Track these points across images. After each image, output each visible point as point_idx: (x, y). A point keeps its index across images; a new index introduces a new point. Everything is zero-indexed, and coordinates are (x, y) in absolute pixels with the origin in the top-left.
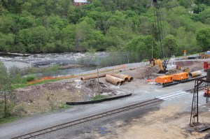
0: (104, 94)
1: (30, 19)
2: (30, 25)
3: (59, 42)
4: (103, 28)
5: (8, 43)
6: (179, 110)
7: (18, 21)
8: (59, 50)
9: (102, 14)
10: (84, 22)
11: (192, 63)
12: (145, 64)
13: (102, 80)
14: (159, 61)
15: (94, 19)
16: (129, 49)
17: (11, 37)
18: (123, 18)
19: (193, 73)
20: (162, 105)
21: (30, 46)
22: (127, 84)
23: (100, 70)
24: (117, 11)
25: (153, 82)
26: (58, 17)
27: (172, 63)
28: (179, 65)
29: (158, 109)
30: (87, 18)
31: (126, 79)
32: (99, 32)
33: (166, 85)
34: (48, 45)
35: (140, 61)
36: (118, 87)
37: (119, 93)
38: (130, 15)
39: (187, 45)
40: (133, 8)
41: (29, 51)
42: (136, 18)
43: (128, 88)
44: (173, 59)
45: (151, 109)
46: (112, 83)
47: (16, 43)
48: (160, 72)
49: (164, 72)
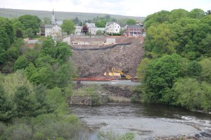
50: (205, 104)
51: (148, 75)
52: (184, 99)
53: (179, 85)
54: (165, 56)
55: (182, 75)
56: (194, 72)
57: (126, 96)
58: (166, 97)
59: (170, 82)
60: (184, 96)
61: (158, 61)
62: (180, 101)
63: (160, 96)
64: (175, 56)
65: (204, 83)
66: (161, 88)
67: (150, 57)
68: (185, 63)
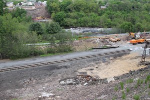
0: (108, 46)
1: (83, 14)
2: (83, 16)
3: (93, 23)
4: (111, 18)
5: (74, 23)
6: (137, 55)
7: (79, 15)
8: (93, 26)
9: (112, 13)
10: (104, 16)
11: (147, 35)
12: (127, 34)
13: (107, 40)
14: (133, 34)
15: (108, 14)
16: (121, 27)
17: (75, 21)
18: (120, 14)
19: (147, 40)
20: (131, 52)
21: (82, 24)
22: (118, 42)
23: (108, 35)
24: (118, 12)
25: (129, 42)
26: (94, 13)
27: (138, 35)
28: (141, 36)
29: (129, 54)
30: (105, 14)
31: (118, 40)
32: (109, 20)
33: (134, 44)
34: (89, 24)
35: (125, 33)
36: (114, 43)
37: (114, 46)
38: (123, 13)
39: (146, 28)
40: (125, 11)
41: (82, 26)
42: (126, 15)
43: (118, 44)
44: (139, 33)
45: (126, 54)
46: (111, 41)
47: (77, 23)
48: (133, 38)
49: (134, 38)
51: (56, 18)
53: (65, 20)
54: (59, 12)
60: (68, 23)
64: (62, 12)
65: (72, 19)
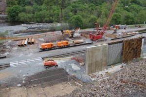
2: (41, 10)
3: (51, 18)
5: (29, 18)
7: (37, 8)
8: (51, 22)
15: (73, 7)
21: (38, 19)
26: (55, 6)
30: (69, 7)
38: (92, 6)
42: (94, 7)
50: (28, 20)
51: (9, 12)
52: (22, 19)
53: (20, 15)
54: (14, 6)
55: (20, 12)
56: (24, 11)
57: (3, 20)
58: (16, 19)
59: (17, 14)
60: (22, 18)
61: (12, 8)
62: (21, 20)
63: (15, 19)
64: (17, 6)
65: (27, 14)
66: (14, 16)
67: (9, 6)
68: (21, 8)
